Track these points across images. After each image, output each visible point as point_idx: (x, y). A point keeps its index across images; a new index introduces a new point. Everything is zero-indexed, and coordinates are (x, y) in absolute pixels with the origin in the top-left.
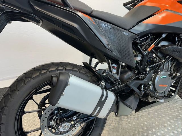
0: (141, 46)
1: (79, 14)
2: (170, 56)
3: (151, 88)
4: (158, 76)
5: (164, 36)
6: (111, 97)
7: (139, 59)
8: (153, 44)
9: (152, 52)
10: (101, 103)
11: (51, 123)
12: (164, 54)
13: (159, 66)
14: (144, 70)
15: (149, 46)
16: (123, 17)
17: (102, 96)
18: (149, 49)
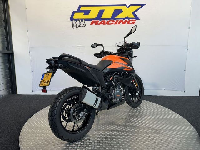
0: (107, 78)
1: (86, 67)
2: (120, 82)
3: (113, 96)
4: (116, 91)
5: (116, 73)
6: (100, 99)
7: (107, 84)
8: (112, 77)
9: (112, 80)
10: (96, 101)
11: (74, 115)
12: (117, 81)
13: (115, 86)
14: (109, 89)
15: (110, 78)
16: (96, 65)
17: (97, 98)
18: (110, 79)
